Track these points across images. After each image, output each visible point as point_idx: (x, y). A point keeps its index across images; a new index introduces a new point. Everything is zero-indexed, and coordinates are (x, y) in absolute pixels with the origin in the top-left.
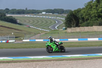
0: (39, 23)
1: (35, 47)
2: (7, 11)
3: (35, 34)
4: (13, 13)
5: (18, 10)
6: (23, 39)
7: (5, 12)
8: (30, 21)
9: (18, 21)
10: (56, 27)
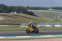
0: (48, 15)
1: (45, 30)
2: (28, 8)
3: (45, 22)
4: (32, 9)
5: (35, 8)
6: (38, 25)
7: (27, 9)
8: (42, 14)
9: (35, 14)
10: (58, 18)
